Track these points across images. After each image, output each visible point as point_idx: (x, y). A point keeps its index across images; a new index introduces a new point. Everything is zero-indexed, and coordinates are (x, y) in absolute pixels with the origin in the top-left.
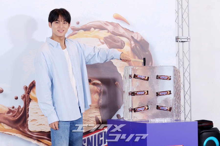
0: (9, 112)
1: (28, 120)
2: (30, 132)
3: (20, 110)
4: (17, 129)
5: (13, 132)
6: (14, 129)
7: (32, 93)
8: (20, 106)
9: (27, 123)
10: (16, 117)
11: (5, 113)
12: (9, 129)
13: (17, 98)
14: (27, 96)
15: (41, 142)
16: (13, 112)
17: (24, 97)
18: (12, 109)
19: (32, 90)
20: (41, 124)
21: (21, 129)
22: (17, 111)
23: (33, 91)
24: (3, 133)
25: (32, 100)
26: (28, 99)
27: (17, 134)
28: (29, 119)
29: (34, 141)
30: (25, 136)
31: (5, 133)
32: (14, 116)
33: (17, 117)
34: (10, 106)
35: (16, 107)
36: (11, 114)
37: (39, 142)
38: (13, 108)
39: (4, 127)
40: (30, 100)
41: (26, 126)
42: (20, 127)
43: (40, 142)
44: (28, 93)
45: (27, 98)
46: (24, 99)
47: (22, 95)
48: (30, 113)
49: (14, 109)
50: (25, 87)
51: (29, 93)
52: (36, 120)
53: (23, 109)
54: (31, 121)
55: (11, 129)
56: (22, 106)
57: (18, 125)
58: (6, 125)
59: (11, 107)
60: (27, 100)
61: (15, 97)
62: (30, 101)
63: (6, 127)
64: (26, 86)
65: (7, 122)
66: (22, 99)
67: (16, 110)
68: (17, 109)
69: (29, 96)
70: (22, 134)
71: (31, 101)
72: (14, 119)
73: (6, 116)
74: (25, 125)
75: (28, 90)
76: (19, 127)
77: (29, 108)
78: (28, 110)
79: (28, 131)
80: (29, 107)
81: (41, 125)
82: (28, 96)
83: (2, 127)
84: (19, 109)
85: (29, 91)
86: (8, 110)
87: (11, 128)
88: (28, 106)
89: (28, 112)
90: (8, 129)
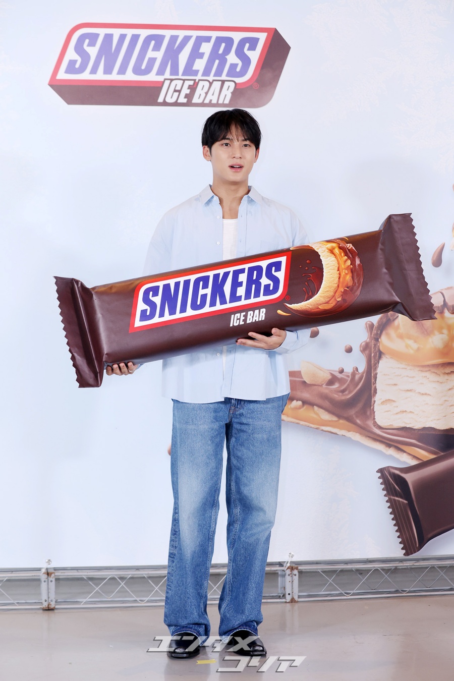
0: (331, 382)
1: (375, 401)
2: (380, 428)
3: (357, 377)
4: (349, 419)
5: (341, 428)
6: (341, 421)
7: (384, 339)
8: (357, 369)
9: (374, 408)
10: (347, 392)
11: (323, 383)
12: (330, 421)
13: (349, 350)
14: (373, 346)
15: (405, 452)
16: (341, 381)
17: (365, 348)
18: (340, 376)
19: (384, 333)
20: (406, 411)
21: (358, 421)
22: (349, 379)
23: (388, 334)
24: (317, 429)
25: (384, 354)
26: (376, 353)
27: (349, 431)
28: (378, 399)
29: (387, 448)
30: (368, 438)
31: (322, 430)
32: (343, 391)
33: (350, 392)
34: (335, 368)
35: (349, 370)
36: (336, 386)
37: (399, 452)
38: (342, 371)
39: (319, 416)
40: (380, 354)
41: (371, 414)
42: (357, 417)
43: (402, 452)
44: (374, 338)
45: (373, 350)
46: (367, 352)
47: (362, 344)
48: (380, 384)
49: (344, 375)
50: (368, 325)
51: (377, 339)
52: (394, 401)
53: (365, 375)
54: (383, 403)
55: (336, 421)
56: (362, 368)
57: (352, 412)
58: (323, 411)
59: (337, 369)
60: (372, 355)
61: (346, 347)
62: (380, 357)
63: (326, 416)
64: (370, 323)
65: (327, 404)
66: (361, 351)
67: (348, 376)
68: (350, 375)
69: (379, 347)
70: (361, 434)
71: (383, 356)
72: (343, 398)
73: (325, 390)
74: (368, 413)
75: (374, 332)
76: (354, 416)
77: (376, 374)
78: (376, 378)
79: (375, 426)
80: (379, 370)
81: (405, 413)
82: (375, 345)
83: (315, 416)
84: (353, 374)
85: (377, 333)
86: (330, 377)
87: (335, 419)
88: (376, 369)
89: (375, 383)
90: (330, 419)
